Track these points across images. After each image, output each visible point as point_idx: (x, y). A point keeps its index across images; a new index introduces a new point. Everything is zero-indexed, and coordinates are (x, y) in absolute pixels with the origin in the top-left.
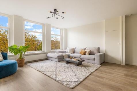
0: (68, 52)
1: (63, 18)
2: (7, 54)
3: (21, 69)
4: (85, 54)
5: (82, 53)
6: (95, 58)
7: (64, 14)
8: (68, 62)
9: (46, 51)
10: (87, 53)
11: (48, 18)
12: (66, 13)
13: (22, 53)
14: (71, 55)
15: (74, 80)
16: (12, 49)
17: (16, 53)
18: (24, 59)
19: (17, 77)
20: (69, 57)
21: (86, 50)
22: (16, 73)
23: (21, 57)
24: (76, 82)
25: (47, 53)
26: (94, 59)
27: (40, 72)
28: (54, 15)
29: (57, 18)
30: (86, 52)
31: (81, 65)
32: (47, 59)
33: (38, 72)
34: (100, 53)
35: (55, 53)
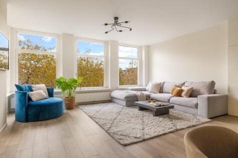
0: (150, 90)
1: (131, 30)
2: (53, 89)
3: (69, 112)
4: (179, 94)
5: (175, 93)
6: (197, 104)
7: (129, 23)
8: (142, 109)
9: (109, 88)
10: (183, 94)
11: (106, 33)
12: (130, 22)
13: (72, 89)
14: (153, 95)
15: (134, 135)
16: (60, 83)
17: (64, 89)
18: (75, 98)
19: (61, 121)
20: (148, 98)
21: (183, 88)
22: (62, 117)
23: (70, 94)
24: (136, 138)
25: (110, 91)
26: (196, 106)
27: (91, 118)
28: (114, 27)
29: (121, 31)
30: (181, 91)
31: (166, 115)
32: (111, 100)
33: (89, 118)
34: (214, 93)
35: (124, 91)
